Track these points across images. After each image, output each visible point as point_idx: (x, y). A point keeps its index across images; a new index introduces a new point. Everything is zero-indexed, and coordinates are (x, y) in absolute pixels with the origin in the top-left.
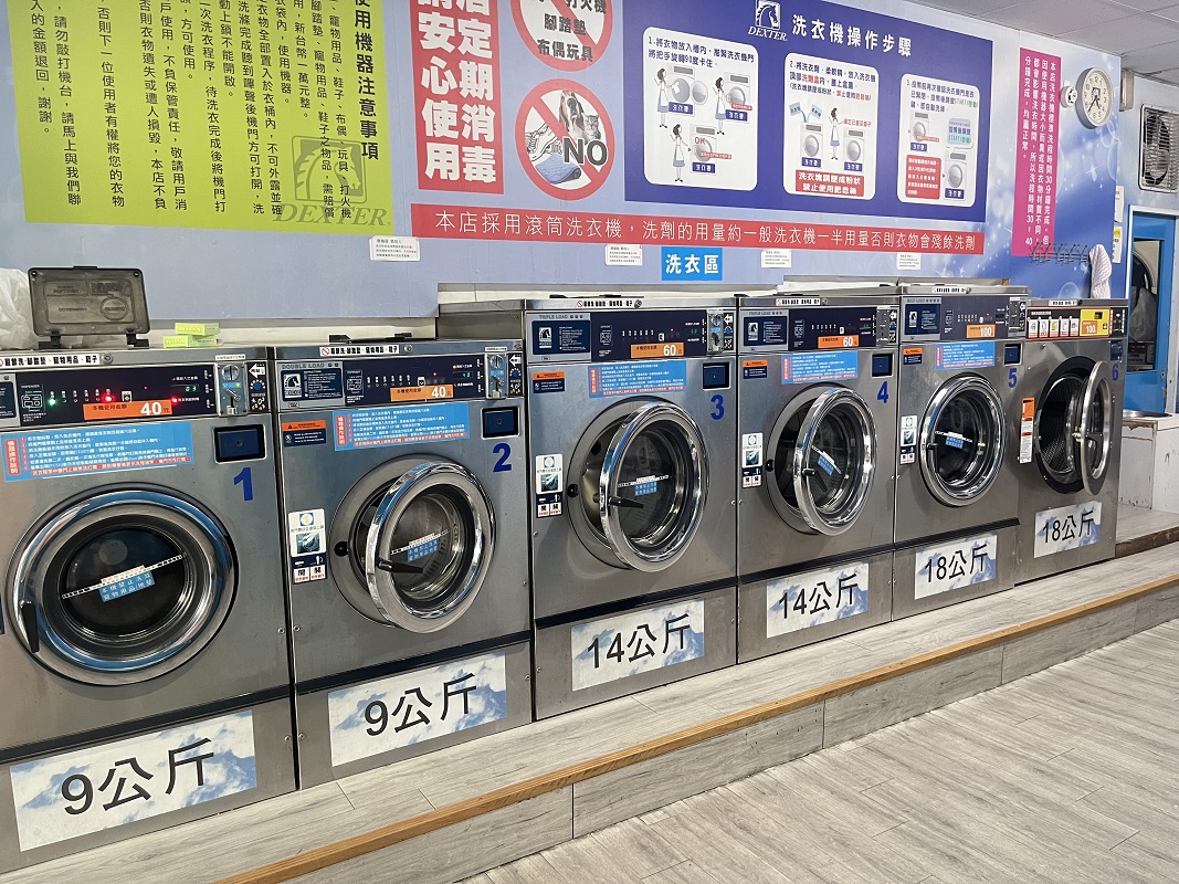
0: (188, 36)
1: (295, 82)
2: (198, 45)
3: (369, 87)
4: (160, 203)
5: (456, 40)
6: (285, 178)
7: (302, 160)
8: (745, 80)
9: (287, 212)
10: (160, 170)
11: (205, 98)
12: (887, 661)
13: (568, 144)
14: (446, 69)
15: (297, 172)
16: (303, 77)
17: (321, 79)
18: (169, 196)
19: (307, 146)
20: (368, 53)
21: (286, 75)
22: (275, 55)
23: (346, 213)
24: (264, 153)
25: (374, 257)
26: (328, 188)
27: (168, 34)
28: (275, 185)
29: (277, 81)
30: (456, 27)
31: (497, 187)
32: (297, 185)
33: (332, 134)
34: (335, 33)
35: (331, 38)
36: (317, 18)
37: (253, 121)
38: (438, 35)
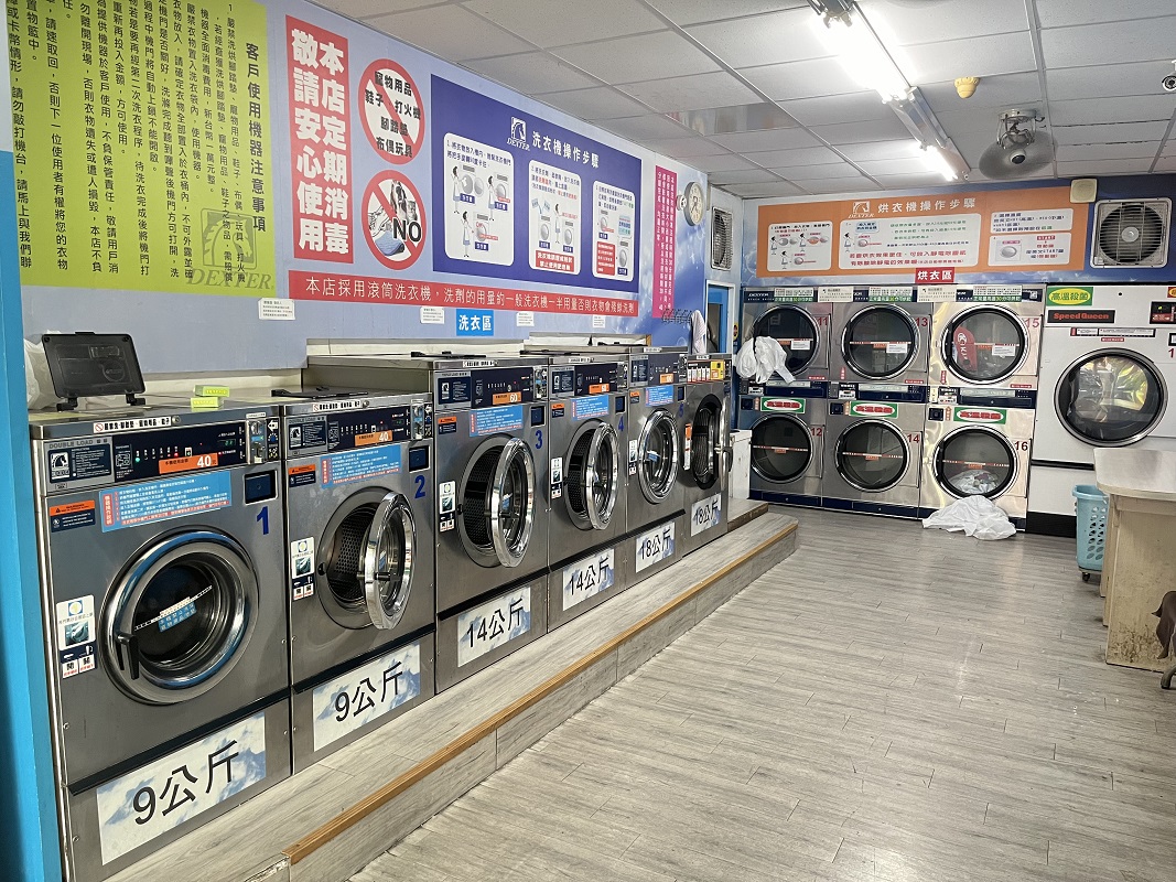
0: (121, 114)
1: (204, 161)
2: (130, 123)
3: (259, 168)
4: (97, 266)
5: (322, 133)
6: (195, 246)
7: (209, 229)
8: (505, 179)
9: (197, 276)
10: (97, 236)
11: (135, 171)
12: (641, 616)
13: (396, 223)
14: (314, 157)
15: (205, 241)
16: (210, 157)
17: (223, 160)
18: (104, 261)
19: (212, 219)
20: (259, 139)
21: (197, 154)
22: (189, 136)
23: (241, 277)
24: (180, 223)
25: (262, 317)
26: (228, 255)
27: (106, 112)
28: (188, 252)
29: (191, 160)
30: (321, 122)
31: (348, 258)
32: (205, 252)
33: (231, 208)
34: (234, 120)
35: (232, 124)
36: (221, 106)
37: (171, 194)
38: (309, 128)
